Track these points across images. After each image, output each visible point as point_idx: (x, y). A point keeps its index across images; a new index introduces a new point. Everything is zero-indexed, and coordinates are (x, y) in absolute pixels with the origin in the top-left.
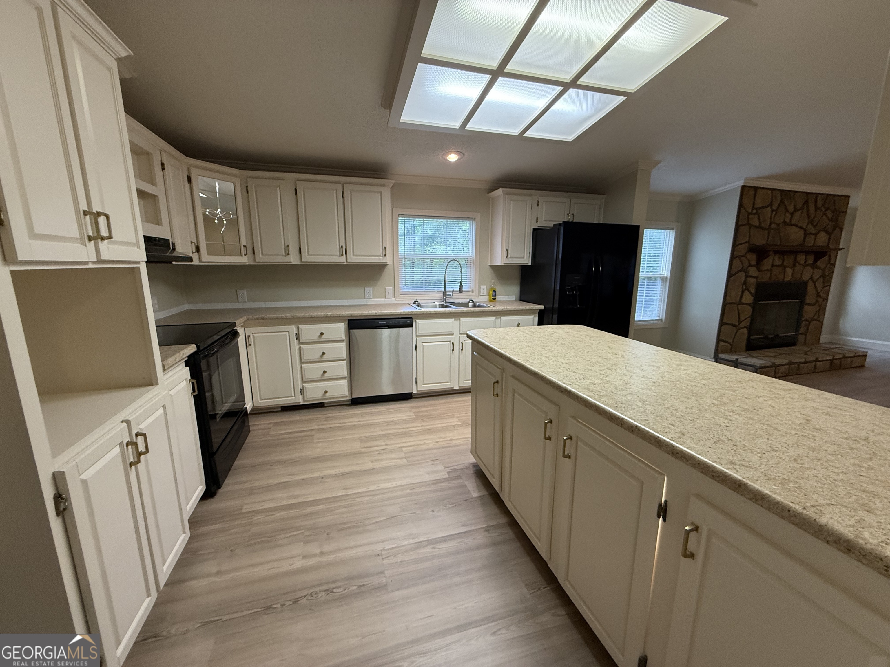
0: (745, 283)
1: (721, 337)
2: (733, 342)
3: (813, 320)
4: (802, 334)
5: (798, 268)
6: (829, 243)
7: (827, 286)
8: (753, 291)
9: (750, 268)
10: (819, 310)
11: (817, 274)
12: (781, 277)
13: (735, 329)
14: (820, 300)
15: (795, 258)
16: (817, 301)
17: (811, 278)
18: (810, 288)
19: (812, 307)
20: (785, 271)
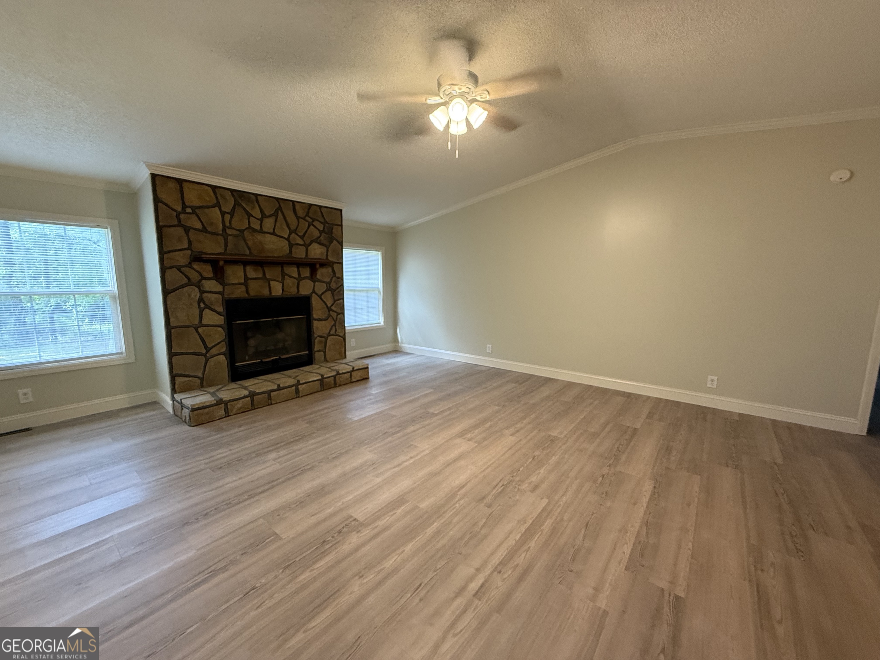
0: (201, 300)
1: (174, 372)
2: (203, 374)
3: (329, 335)
4: (319, 351)
5: (288, 281)
6: (327, 255)
7: (339, 300)
8: (221, 309)
9: (204, 282)
10: (335, 325)
11: (320, 288)
12: (266, 292)
13: (203, 359)
14: (334, 315)
15: (282, 270)
16: (329, 316)
17: (314, 292)
18: (315, 301)
19: (323, 322)
20: (269, 285)
